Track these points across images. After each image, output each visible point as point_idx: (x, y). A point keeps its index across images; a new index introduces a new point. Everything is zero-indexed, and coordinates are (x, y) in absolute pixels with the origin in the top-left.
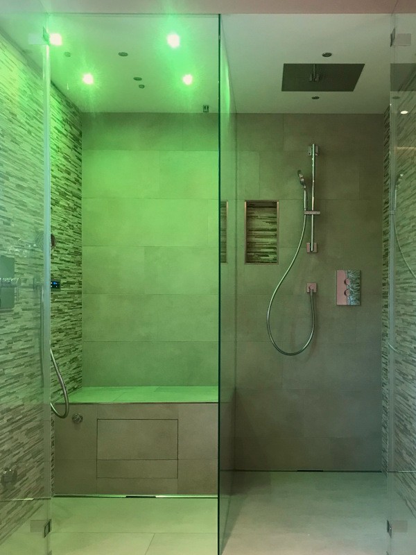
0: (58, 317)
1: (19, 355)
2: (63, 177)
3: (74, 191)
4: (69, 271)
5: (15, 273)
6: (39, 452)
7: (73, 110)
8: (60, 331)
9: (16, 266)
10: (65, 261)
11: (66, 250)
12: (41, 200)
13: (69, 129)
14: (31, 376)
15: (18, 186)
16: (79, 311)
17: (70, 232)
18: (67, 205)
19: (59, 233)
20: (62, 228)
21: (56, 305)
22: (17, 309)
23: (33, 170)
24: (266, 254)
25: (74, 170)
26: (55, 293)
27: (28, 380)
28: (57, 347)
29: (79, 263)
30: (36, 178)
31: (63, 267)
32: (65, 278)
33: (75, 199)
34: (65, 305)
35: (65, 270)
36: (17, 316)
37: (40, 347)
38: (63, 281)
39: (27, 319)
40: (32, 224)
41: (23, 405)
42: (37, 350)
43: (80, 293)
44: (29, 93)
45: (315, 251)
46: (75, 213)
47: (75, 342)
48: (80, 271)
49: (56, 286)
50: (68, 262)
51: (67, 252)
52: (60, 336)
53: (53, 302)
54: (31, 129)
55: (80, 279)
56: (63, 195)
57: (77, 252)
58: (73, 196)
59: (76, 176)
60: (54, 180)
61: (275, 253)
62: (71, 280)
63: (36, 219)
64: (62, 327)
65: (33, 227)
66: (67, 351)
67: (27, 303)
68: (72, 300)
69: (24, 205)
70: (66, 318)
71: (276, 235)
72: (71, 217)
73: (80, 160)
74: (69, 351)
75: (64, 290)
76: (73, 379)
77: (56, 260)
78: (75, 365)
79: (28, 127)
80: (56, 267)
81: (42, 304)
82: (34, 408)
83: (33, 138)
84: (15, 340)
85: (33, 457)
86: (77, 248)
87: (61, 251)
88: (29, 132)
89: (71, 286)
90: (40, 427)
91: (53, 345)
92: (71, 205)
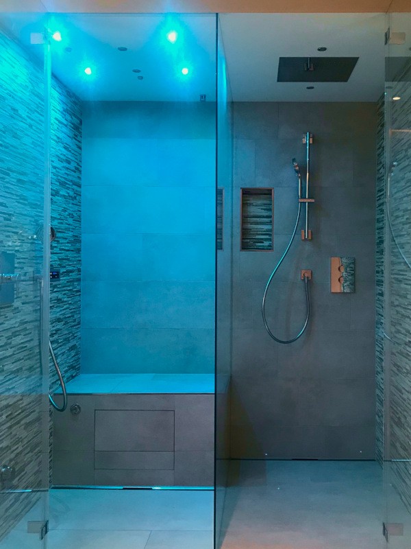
0: (57, 307)
1: (18, 349)
2: (63, 167)
3: (74, 179)
4: (68, 259)
5: (16, 268)
6: (37, 445)
7: (73, 99)
8: (59, 320)
9: (16, 261)
10: (65, 250)
11: (66, 239)
12: (42, 192)
13: (69, 118)
14: (31, 369)
15: (19, 181)
16: (77, 298)
17: (70, 221)
18: (67, 195)
19: (59, 223)
20: (63, 217)
21: (55, 295)
22: (17, 303)
23: (33, 163)
24: (261, 241)
25: (73, 159)
26: (54, 283)
27: (26, 373)
28: (56, 337)
29: (78, 251)
30: (36, 171)
31: (62, 256)
32: (65, 267)
33: (74, 187)
34: (64, 294)
35: (65, 259)
36: (17, 310)
37: (39, 339)
38: (62, 270)
39: (27, 312)
40: (33, 217)
41: (21, 400)
42: (36, 343)
43: (79, 280)
44: (31, 87)
45: (310, 238)
46: (75, 202)
47: (74, 330)
48: (79, 259)
49: (55, 276)
50: (68, 250)
51: (67, 240)
52: (60, 325)
53: (52, 292)
54: (32, 122)
55: (79, 266)
56: (63, 184)
57: (77, 240)
58: (74, 184)
59: (76, 165)
60: (54, 171)
61: (270, 240)
62: (71, 268)
63: (37, 212)
64: (61, 317)
65: (33, 220)
66: (65, 339)
67: (27, 296)
68: (71, 288)
69: (25, 200)
70: (65, 307)
71: (271, 222)
72: (71, 205)
73: (80, 148)
74: (67, 340)
75: (63, 279)
76: (72, 367)
77: (56, 250)
78: (73, 353)
79: (29, 120)
80: (56, 257)
81: (41, 296)
82: (33, 401)
83: (34, 132)
84: (15, 334)
85: (31, 451)
86: (76, 236)
87: (61, 241)
88: (31, 126)
89: (71, 274)
90: (38, 419)
91: (52, 335)
92: (71, 193)
